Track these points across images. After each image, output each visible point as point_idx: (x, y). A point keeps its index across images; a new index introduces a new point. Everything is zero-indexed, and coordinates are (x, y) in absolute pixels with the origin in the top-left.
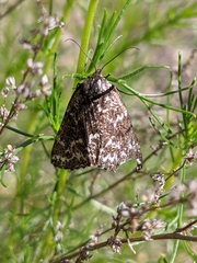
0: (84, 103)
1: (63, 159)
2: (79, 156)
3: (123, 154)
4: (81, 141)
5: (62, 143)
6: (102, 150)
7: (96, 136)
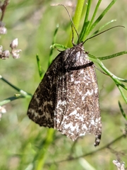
0: (61, 70)
1: (36, 114)
2: (48, 116)
3: (84, 126)
4: (51, 103)
5: (38, 101)
6: (65, 117)
7: (64, 103)
